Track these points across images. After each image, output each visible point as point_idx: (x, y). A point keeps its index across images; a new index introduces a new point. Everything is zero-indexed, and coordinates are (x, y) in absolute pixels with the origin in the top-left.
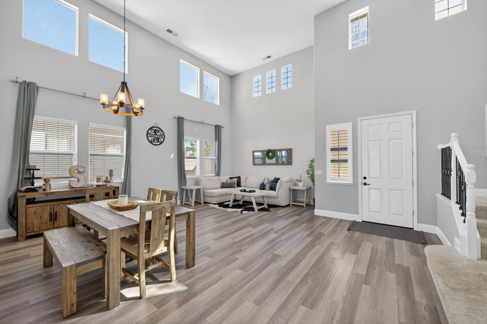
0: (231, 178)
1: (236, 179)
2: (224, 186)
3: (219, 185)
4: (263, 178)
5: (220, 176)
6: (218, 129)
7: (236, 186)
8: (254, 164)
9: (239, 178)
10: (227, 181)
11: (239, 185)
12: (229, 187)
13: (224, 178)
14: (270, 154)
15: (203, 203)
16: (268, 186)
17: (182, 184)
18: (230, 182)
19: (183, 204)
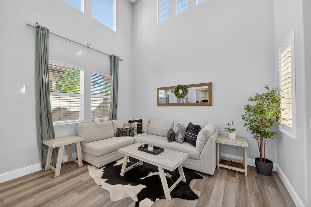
0: (130, 122)
1: (136, 123)
2: (120, 133)
3: (113, 132)
4: (171, 123)
5: (116, 119)
6: (114, 60)
7: (135, 132)
8: (159, 105)
9: (140, 121)
10: (124, 126)
11: (140, 130)
12: (126, 136)
13: (121, 122)
14: (181, 91)
15: (80, 163)
16: (180, 136)
17: (45, 136)
18: (128, 127)
19: (46, 169)
